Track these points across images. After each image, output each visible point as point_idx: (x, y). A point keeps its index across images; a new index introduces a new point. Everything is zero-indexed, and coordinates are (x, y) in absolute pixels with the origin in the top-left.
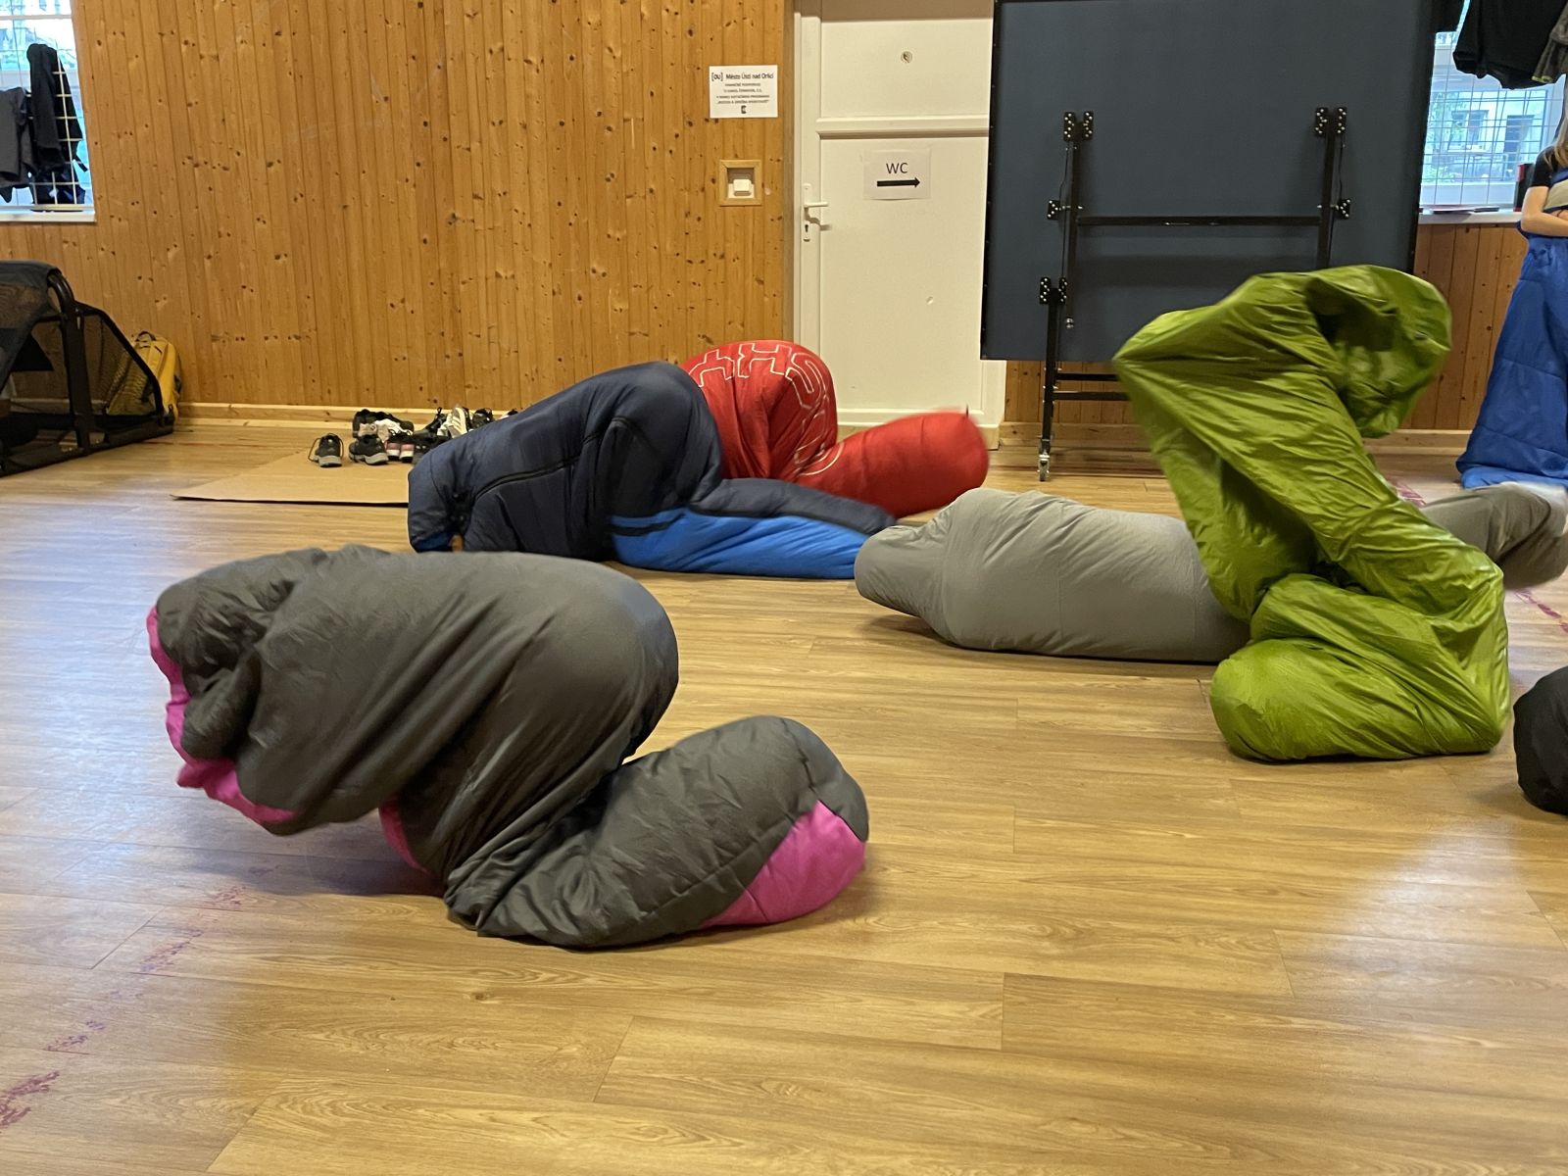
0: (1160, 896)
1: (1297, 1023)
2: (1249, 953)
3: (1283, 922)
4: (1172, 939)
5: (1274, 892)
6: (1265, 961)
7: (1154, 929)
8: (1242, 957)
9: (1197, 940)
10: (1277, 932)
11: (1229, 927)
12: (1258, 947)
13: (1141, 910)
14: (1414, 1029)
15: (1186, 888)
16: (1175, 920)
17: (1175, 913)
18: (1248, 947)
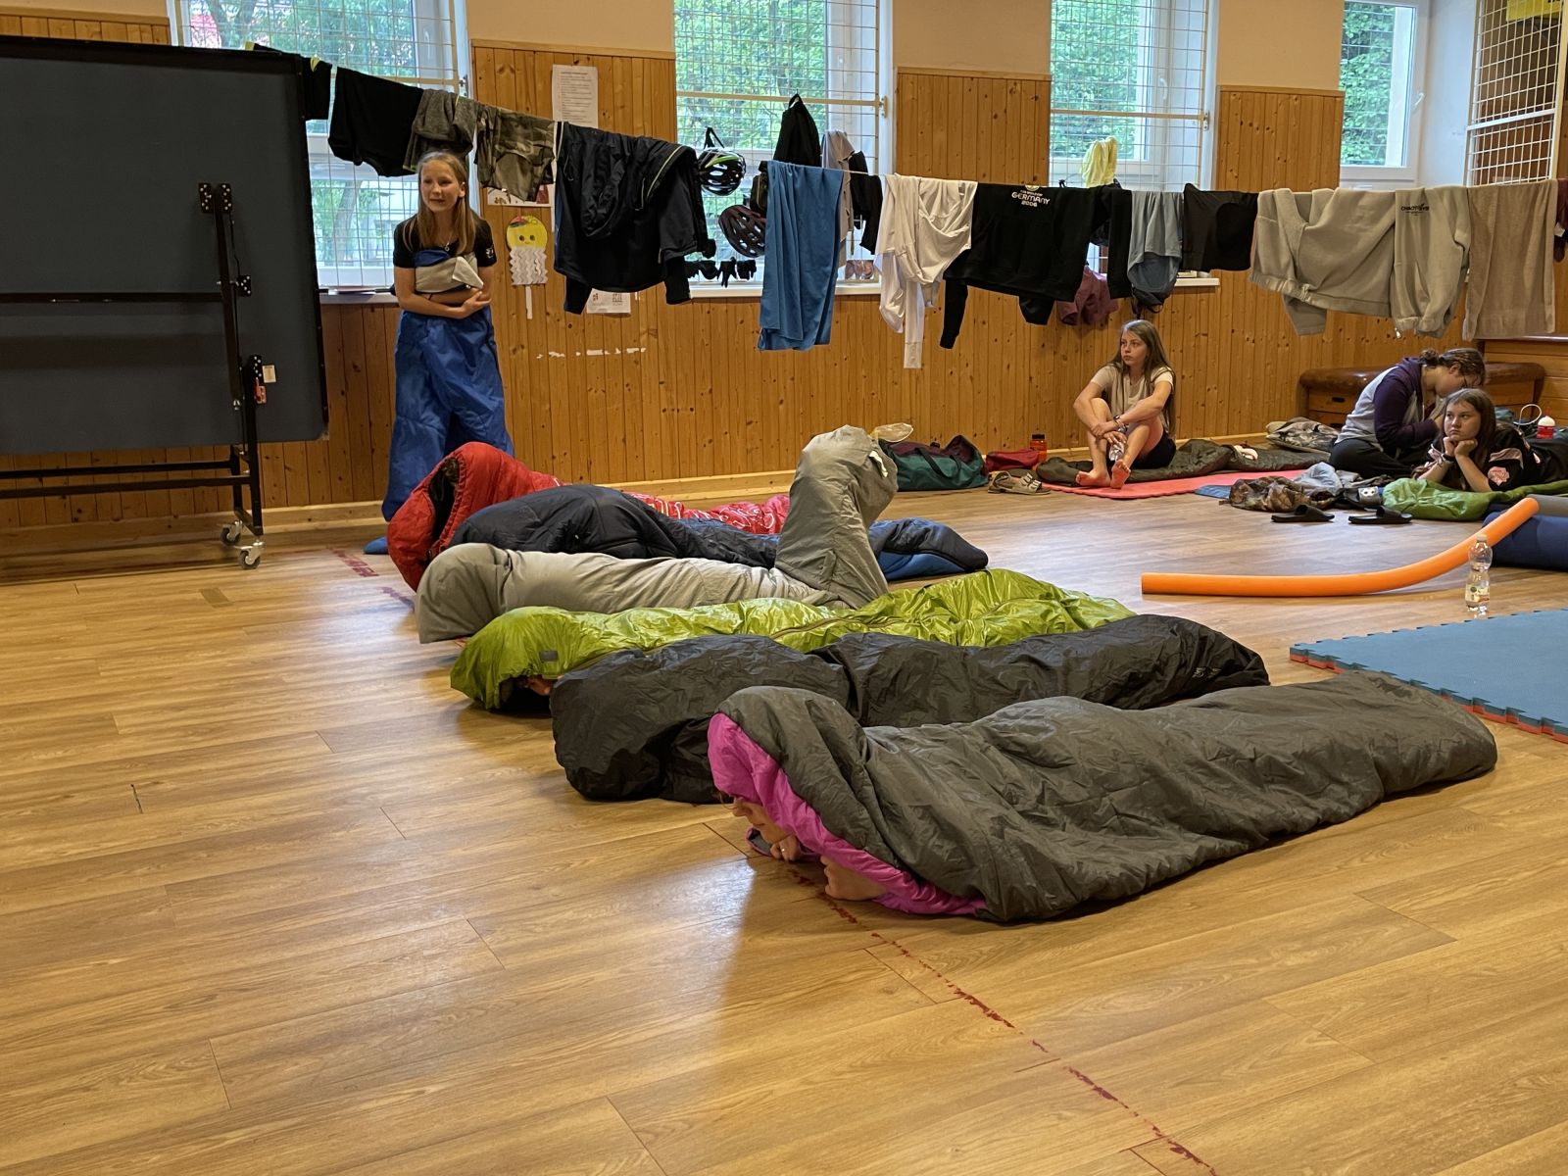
0: (74, 1042)
1: (234, 1137)
2: (182, 1075)
3: (221, 1027)
4: (87, 1089)
5: (212, 997)
6: (197, 1079)
7: (64, 1084)
8: (170, 1083)
9: (117, 1080)
10: (212, 1040)
11: (159, 1052)
12: (190, 1065)
13: (51, 1065)
14: (359, 1098)
15: (109, 1023)
16: (93, 1065)
17: (94, 1056)
18: (180, 1070)
